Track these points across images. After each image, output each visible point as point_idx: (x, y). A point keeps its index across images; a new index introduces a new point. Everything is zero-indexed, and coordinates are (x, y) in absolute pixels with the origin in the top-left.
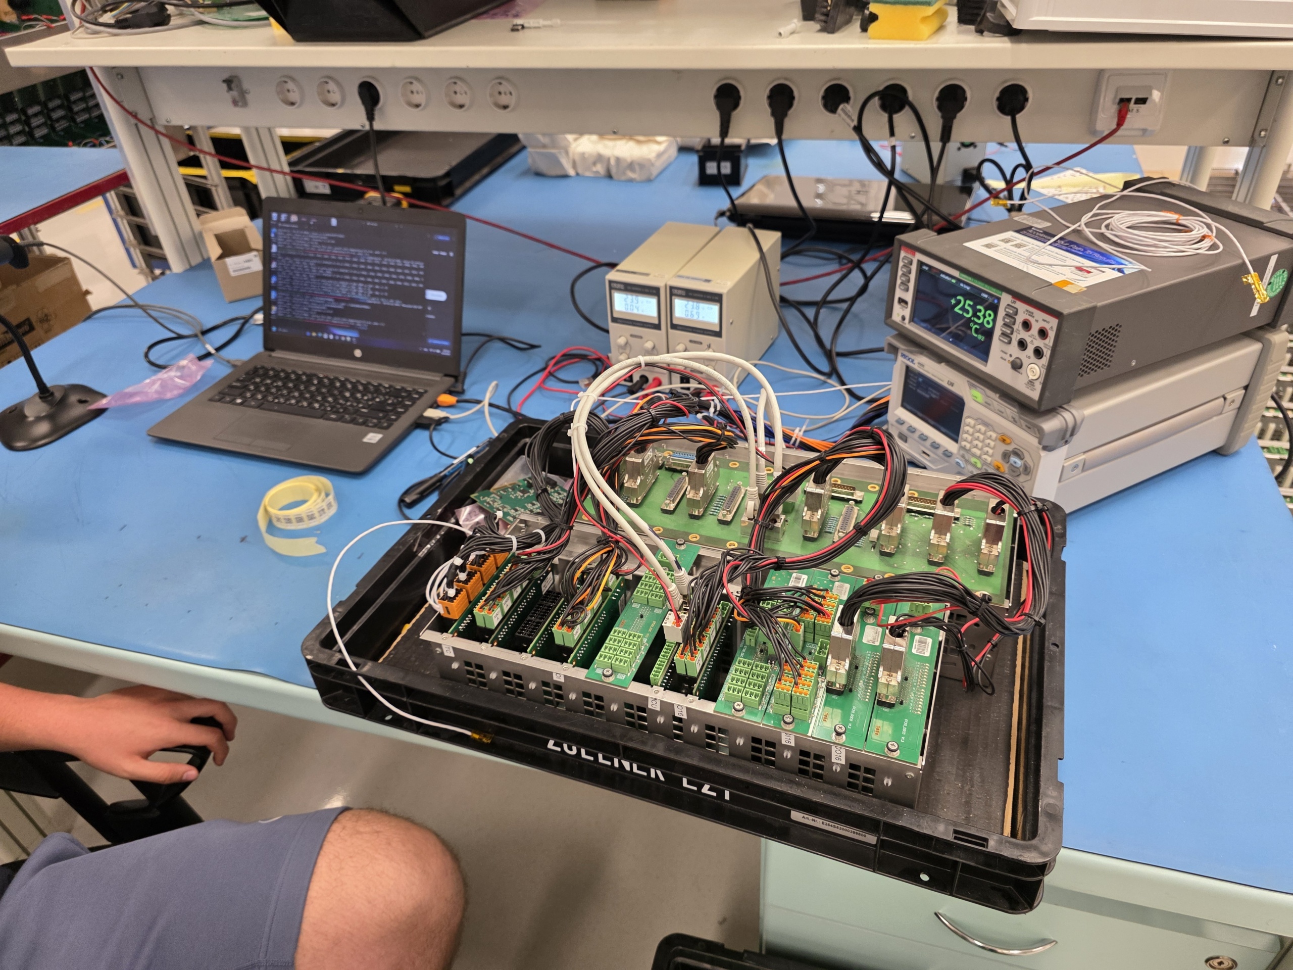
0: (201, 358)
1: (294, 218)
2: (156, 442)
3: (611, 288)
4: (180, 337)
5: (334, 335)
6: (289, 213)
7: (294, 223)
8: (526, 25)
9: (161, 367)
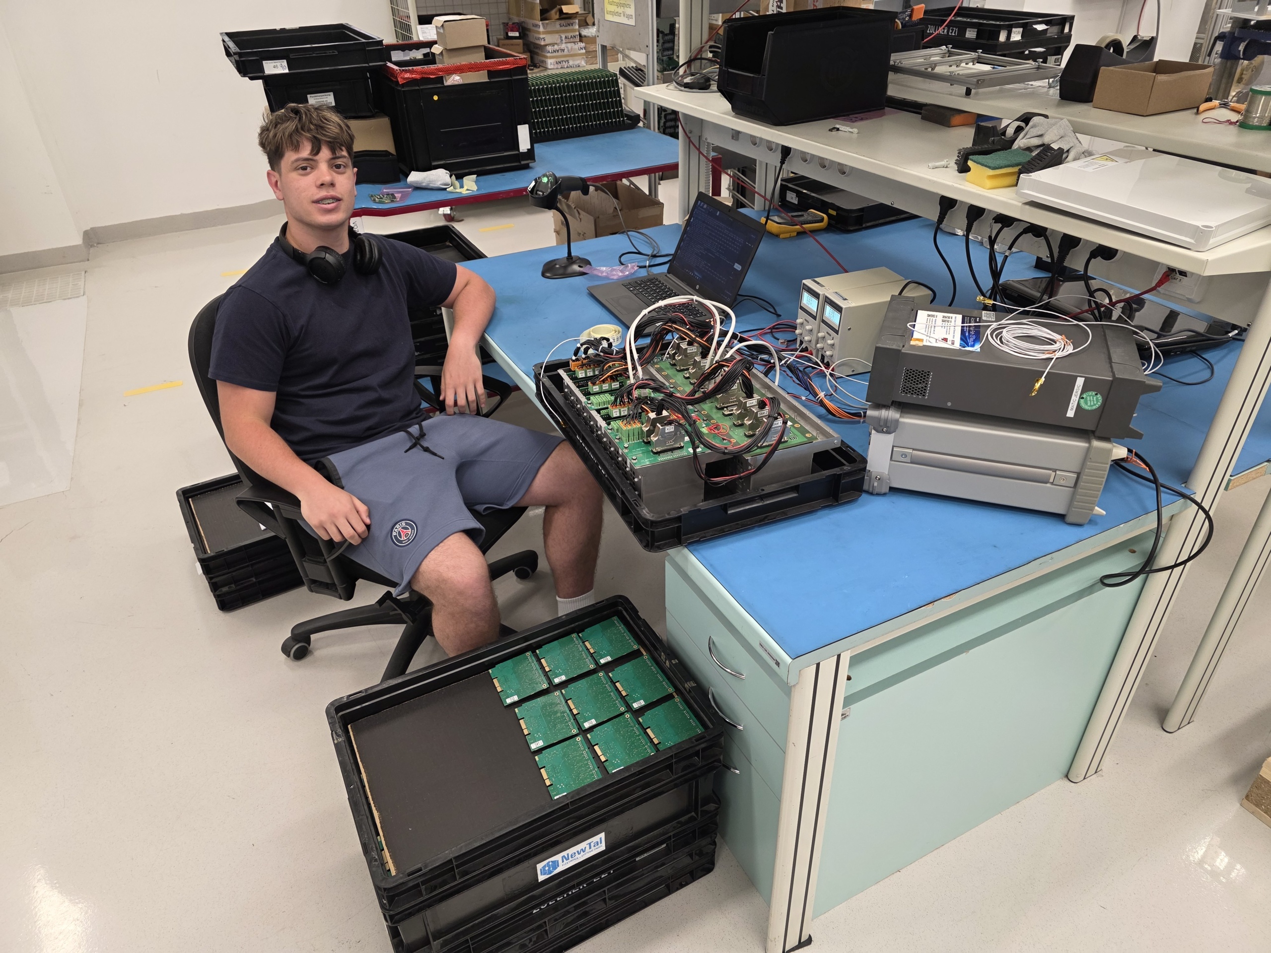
0: (641, 267)
1: (705, 206)
2: (589, 294)
3: (803, 288)
4: (639, 253)
5: (694, 274)
6: (705, 203)
7: (704, 209)
8: (840, 129)
9: (623, 264)
